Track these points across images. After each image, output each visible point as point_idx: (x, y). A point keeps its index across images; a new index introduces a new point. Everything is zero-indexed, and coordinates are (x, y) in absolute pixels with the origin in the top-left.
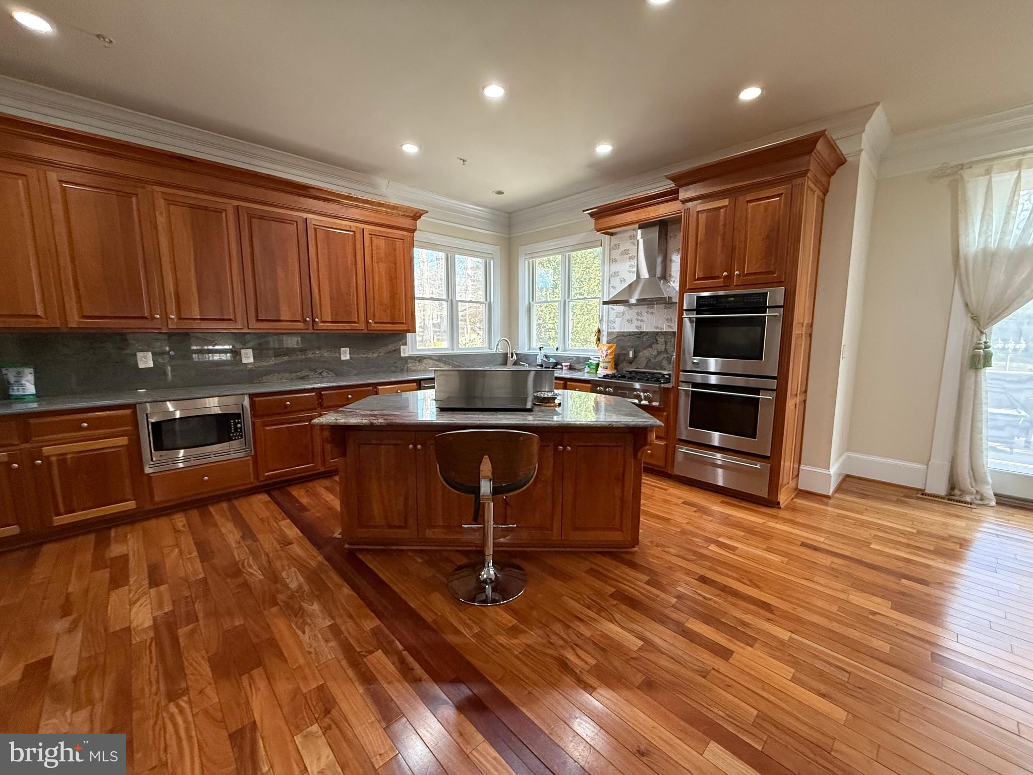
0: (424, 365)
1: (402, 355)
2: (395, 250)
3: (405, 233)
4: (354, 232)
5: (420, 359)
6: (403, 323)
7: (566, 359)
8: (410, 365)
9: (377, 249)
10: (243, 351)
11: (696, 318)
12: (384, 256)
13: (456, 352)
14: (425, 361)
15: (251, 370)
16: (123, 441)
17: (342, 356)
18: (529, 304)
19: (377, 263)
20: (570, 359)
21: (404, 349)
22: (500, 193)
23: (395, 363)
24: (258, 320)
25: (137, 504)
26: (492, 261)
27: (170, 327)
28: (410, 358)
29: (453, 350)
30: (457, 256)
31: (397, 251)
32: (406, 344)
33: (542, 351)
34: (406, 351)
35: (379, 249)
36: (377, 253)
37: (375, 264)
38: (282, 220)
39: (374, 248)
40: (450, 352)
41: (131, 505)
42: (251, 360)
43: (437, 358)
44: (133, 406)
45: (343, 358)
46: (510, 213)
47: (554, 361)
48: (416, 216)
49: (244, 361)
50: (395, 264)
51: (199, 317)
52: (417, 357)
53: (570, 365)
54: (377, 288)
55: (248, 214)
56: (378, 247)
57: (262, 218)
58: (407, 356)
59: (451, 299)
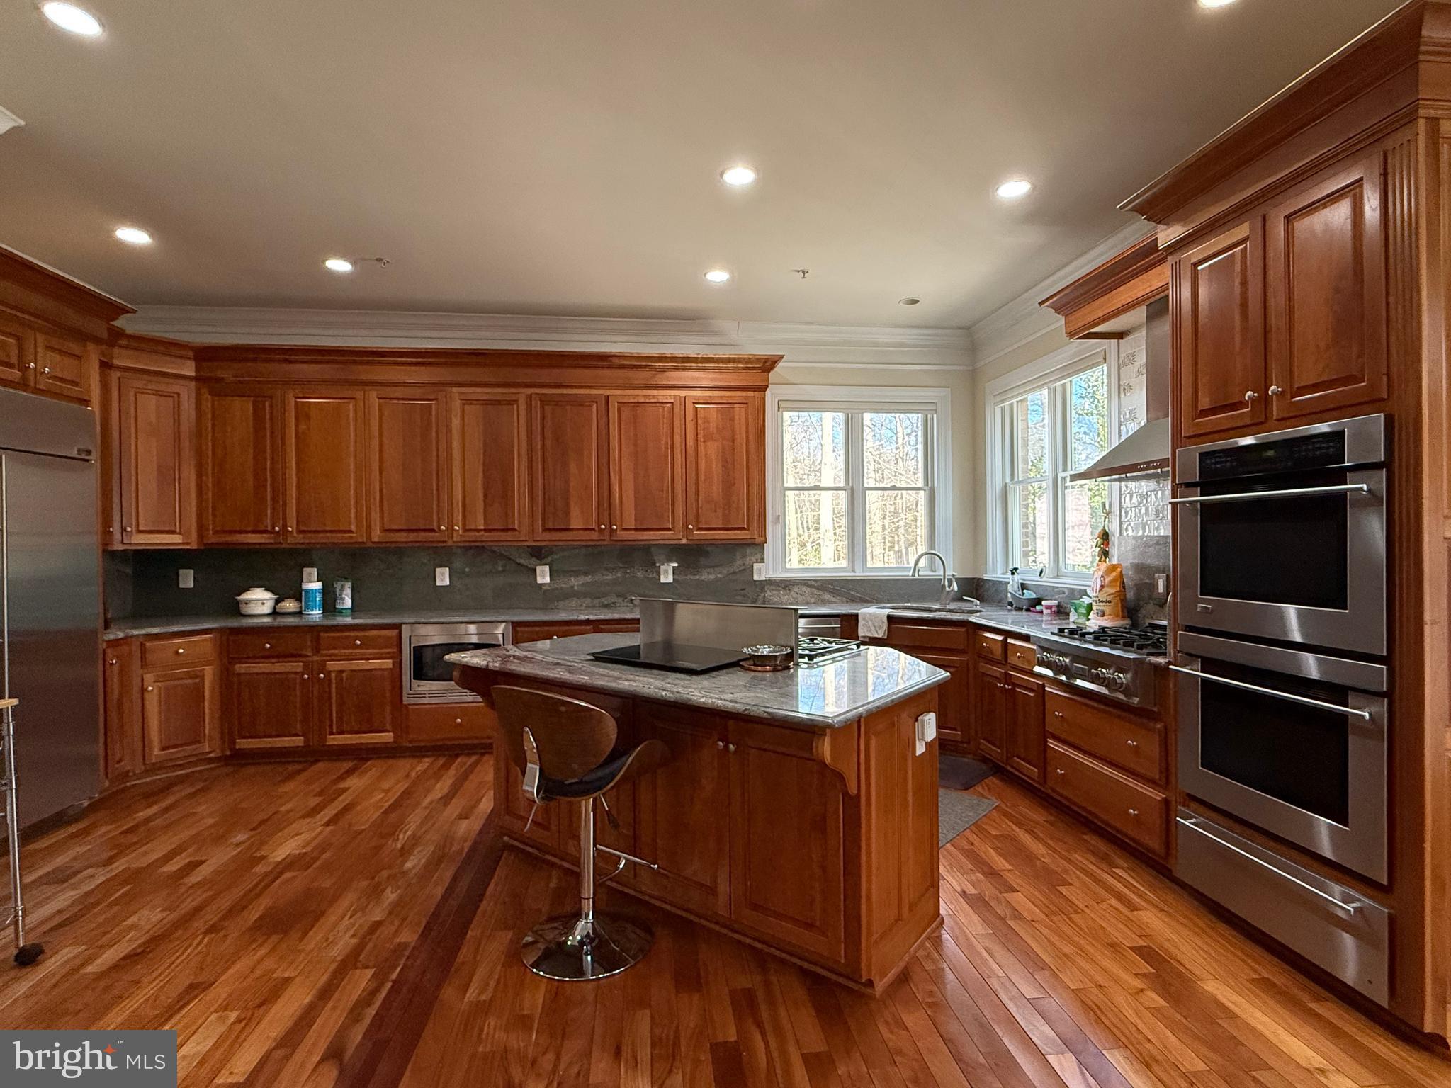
0: (795, 595)
1: (756, 578)
2: (732, 420)
3: (751, 394)
4: (672, 403)
5: (787, 585)
6: (743, 529)
7: (1054, 591)
8: (768, 594)
9: (704, 423)
10: (539, 569)
11: (1203, 503)
12: (715, 432)
13: (859, 573)
14: (796, 588)
15: (546, 591)
16: (388, 663)
17: (662, 577)
18: (1005, 486)
19: (704, 442)
20: (1059, 593)
21: (760, 570)
22: (914, 302)
23: (744, 589)
24: (545, 530)
25: (394, 737)
26: (935, 416)
27: (455, 540)
28: (770, 582)
29: (854, 571)
30: (867, 417)
31: (737, 422)
32: (762, 560)
33: (1016, 576)
34: (762, 572)
35: (708, 422)
36: (704, 429)
37: (701, 445)
38: (579, 402)
39: (699, 421)
40: (848, 575)
41: (388, 737)
42: (547, 580)
43: (819, 584)
44: (398, 627)
45: (663, 580)
46: (968, 328)
47: (1034, 596)
48: (768, 364)
49: (540, 581)
50: (733, 442)
51: (482, 528)
52: (782, 581)
53: (1059, 606)
54: (702, 477)
55: (541, 401)
56: (706, 420)
57: (557, 403)
58: (764, 579)
59: (852, 487)
